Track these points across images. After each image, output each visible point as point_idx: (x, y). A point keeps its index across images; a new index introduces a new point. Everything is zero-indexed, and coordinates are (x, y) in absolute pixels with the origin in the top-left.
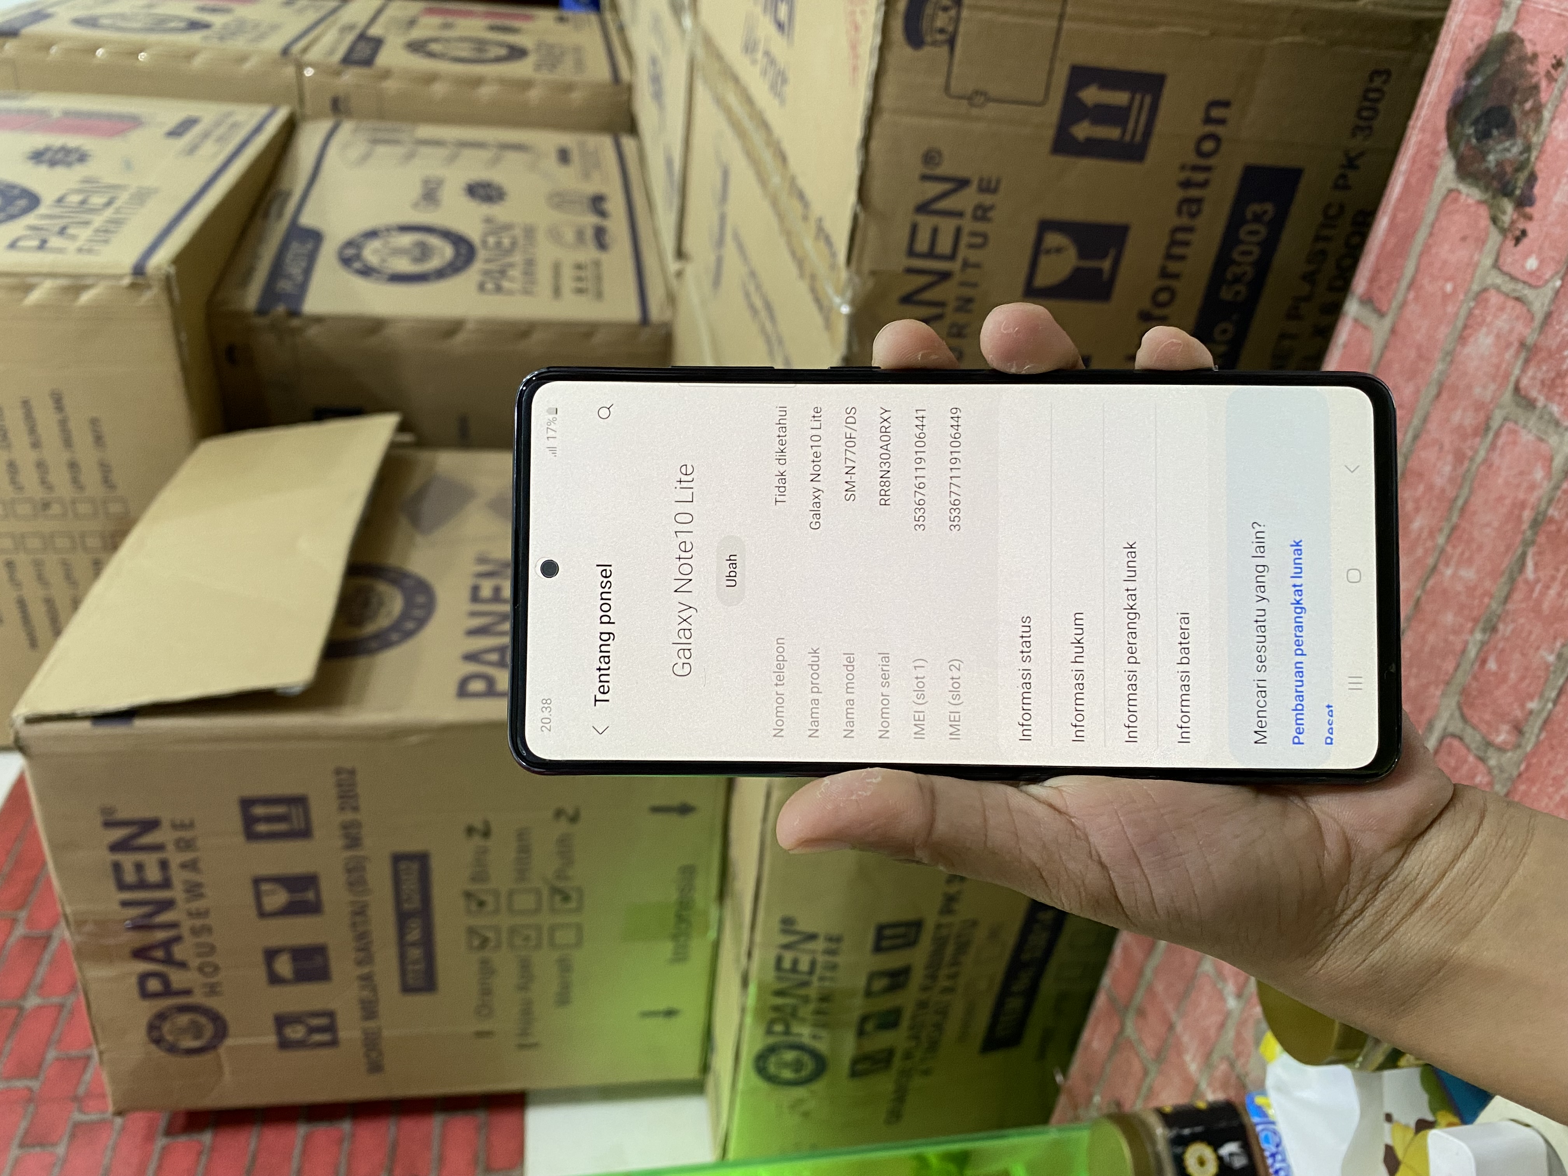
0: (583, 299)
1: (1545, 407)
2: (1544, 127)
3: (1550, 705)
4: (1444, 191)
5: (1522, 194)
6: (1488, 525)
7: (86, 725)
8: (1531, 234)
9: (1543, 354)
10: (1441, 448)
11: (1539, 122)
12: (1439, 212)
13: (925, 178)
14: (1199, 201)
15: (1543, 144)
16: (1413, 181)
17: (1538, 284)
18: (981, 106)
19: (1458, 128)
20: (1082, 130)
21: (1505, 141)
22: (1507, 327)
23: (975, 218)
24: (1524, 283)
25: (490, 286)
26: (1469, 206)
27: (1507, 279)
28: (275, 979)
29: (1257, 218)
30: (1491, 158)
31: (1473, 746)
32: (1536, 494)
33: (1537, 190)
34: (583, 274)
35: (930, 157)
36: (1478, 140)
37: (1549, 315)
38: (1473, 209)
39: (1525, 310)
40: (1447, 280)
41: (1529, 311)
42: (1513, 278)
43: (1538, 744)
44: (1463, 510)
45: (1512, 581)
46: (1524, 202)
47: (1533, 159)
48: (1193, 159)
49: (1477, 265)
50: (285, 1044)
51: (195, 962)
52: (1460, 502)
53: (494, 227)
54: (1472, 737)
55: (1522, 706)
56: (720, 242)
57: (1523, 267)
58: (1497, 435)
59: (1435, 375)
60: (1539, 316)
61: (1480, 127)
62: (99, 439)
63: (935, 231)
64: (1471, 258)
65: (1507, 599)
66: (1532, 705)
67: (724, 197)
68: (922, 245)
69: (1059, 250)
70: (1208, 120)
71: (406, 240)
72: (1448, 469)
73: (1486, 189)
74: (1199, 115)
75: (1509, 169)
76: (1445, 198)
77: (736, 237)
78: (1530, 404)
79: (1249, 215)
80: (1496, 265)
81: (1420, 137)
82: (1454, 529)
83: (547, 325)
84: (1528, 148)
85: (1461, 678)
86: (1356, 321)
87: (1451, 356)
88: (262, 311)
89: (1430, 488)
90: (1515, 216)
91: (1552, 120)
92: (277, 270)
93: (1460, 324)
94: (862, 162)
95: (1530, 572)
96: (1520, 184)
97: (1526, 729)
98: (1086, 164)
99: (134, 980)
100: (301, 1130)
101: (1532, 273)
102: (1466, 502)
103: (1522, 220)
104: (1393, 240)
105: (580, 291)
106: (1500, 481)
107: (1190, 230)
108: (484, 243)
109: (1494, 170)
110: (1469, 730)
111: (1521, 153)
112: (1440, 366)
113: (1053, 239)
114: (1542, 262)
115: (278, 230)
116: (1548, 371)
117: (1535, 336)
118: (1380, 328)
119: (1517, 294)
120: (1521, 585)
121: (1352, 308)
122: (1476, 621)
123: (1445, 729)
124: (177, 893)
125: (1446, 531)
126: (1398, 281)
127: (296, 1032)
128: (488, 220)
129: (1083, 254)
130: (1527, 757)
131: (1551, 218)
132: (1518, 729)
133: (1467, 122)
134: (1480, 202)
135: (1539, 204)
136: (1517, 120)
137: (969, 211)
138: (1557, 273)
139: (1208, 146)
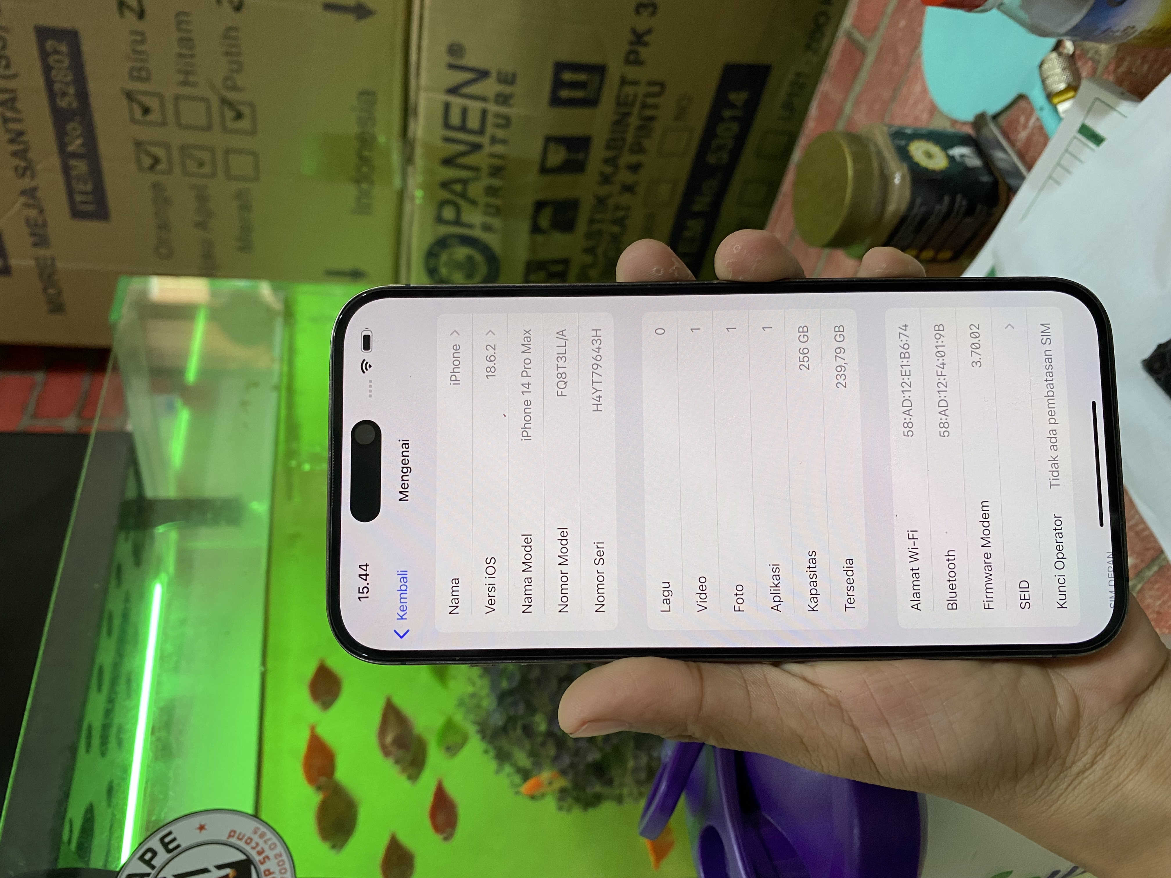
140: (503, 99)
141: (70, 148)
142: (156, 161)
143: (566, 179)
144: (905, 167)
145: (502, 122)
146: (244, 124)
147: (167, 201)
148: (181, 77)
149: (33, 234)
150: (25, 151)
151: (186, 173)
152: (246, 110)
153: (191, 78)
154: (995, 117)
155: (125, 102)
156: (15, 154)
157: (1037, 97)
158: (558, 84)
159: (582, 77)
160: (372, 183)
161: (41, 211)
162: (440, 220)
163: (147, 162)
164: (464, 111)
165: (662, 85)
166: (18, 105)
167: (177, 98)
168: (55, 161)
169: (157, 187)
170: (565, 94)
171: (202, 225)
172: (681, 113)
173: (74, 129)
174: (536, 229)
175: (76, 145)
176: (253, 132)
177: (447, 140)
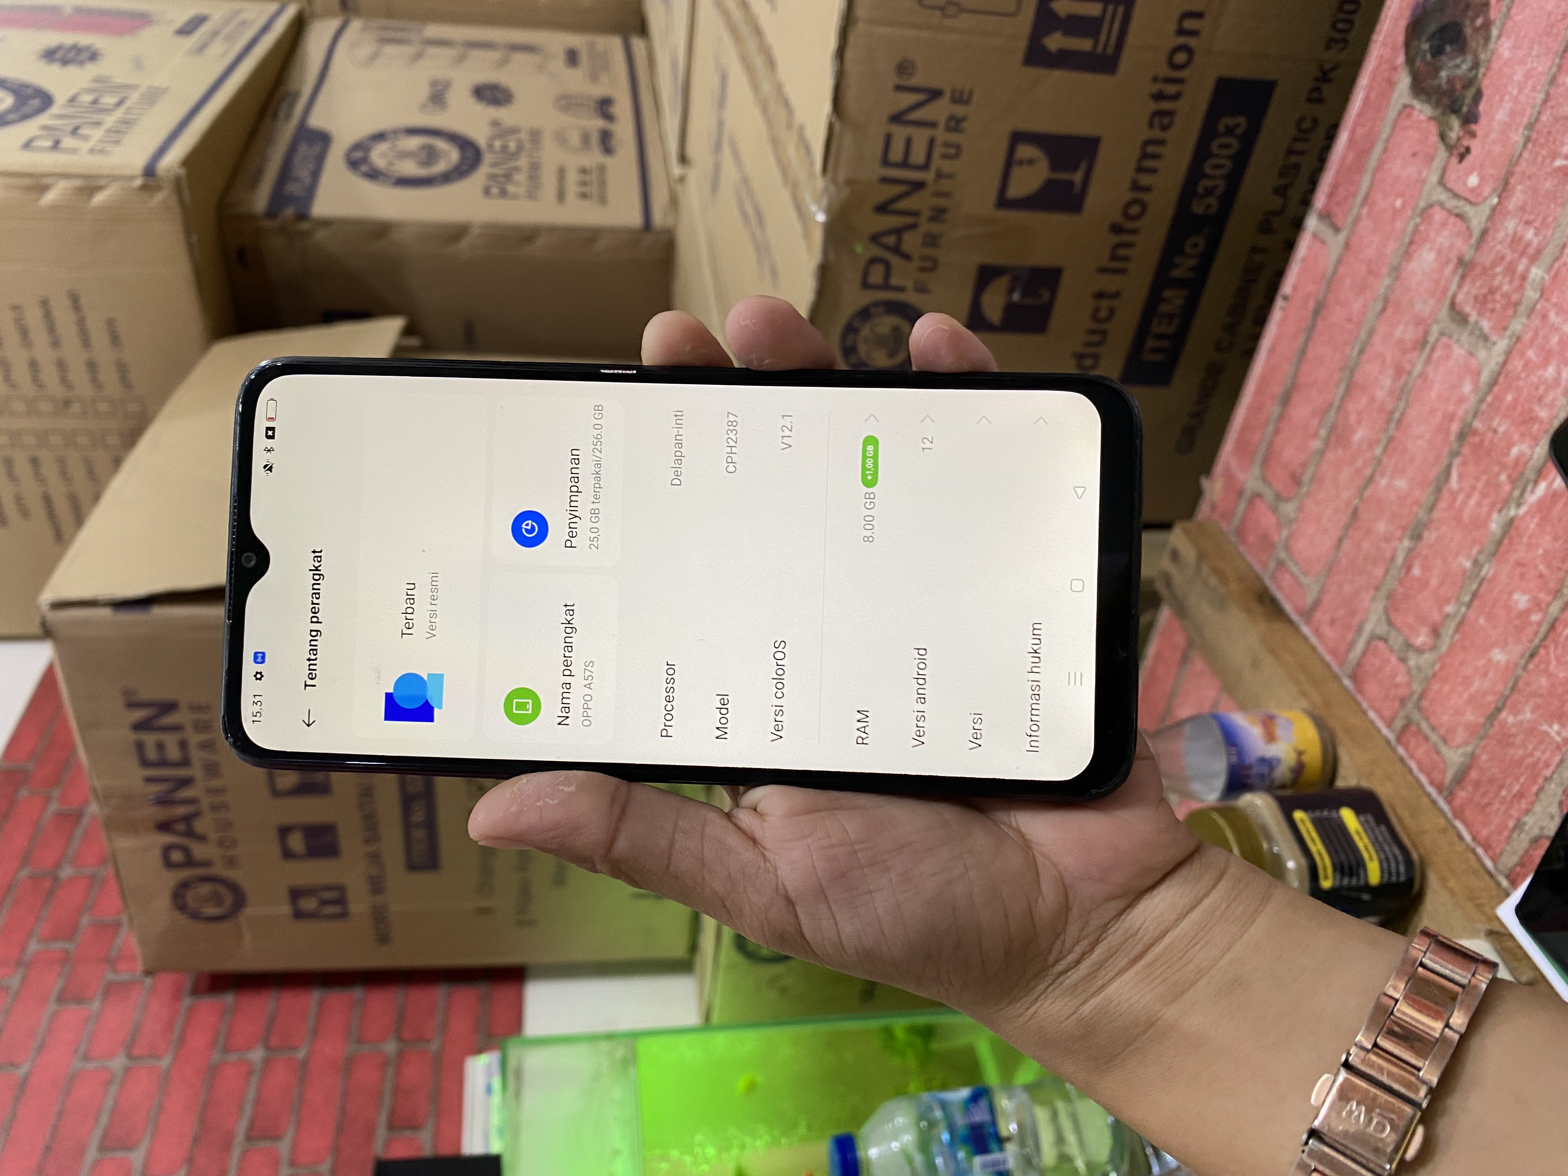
0: (587, 203)
1: (1476, 322)
2: (1491, 45)
3: (1463, 609)
4: (1399, 107)
5: (1469, 111)
6: (1421, 437)
7: (106, 612)
8: (1474, 151)
9: (1478, 270)
10: (1383, 362)
11: (1487, 38)
12: (1394, 127)
13: (899, 88)
14: (1170, 114)
15: (1489, 61)
16: (1373, 96)
17: (1480, 200)
18: (953, 17)
19: (1416, 43)
20: (1055, 42)
21: (1456, 57)
22: (1447, 244)
23: (949, 129)
24: (1466, 199)
25: (495, 190)
26: (1421, 122)
27: (1450, 195)
28: (288, 854)
29: (1230, 131)
30: (1443, 74)
31: (1396, 647)
32: (1465, 406)
33: (1482, 107)
34: (587, 178)
35: (904, 68)
36: (1433, 56)
37: (1484, 233)
38: (1424, 125)
39: (1464, 226)
40: (1397, 197)
41: (1468, 228)
42: (1456, 196)
43: (1451, 646)
44: (1399, 422)
45: (1439, 490)
46: (1470, 119)
47: (1480, 75)
48: (1164, 71)
49: (1424, 181)
50: (299, 915)
51: (213, 836)
52: (1397, 415)
53: (500, 130)
54: (1396, 640)
55: (1440, 609)
56: (718, 148)
57: (1465, 183)
58: (1433, 350)
59: (1382, 290)
60: (1476, 233)
61: (1435, 42)
62: (115, 339)
63: (909, 142)
64: (1420, 173)
65: (1431, 509)
66: (1449, 609)
67: (721, 102)
68: (896, 154)
69: (1030, 162)
70: (1181, 32)
71: (414, 143)
72: (1387, 382)
73: (1437, 105)
74: (1173, 27)
75: (1458, 86)
76: (1400, 114)
77: (733, 144)
78: (1461, 319)
79: (1221, 128)
80: (1442, 182)
81: (1381, 52)
82: (1391, 439)
83: (552, 230)
84: (1476, 65)
85: (1390, 583)
86: (1315, 236)
87: (1397, 271)
88: (271, 213)
89: (1372, 400)
90: (1461, 133)
91: (1499, 36)
92: (285, 173)
93: (1407, 239)
94: (837, 72)
95: (1454, 482)
96: (1468, 100)
97: (1442, 631)
98: (1057, 75)
99: (157, 853)
100: (315, 996)
101: (1472, 190)
102: (1403, 414)
103: (1467, 137)
104: (1351, 156)
105: (584, 196)
106: (1433, 394)
107: (1161, 142)
108: (491, 146)
109: (1445, 87)
110: (1393, 633)
111: (1470, 70)
112: (1387, 282)
113: (1025, 151)
114: (1482, 179)
115: (287, 131)
116: (1481, 287)
117: (1473, 253)
118: (1335, 243)
119: (1456, 211)
120: (1445, 494)
121: (1312, 223)
122: (1404, 529)
123: (1373, 631)
124: (196, 771)
125: (1384, 443)
126: (1354, 195)
127: (309, 904)
128: (495, 123)
129: (1055, 166)
130: (1441, 658)
131: (1493, 136)
132: (1435, 632)
133: (1424, 39)
134: (1431, 118)
135: (1483, 121)
136: (1468, 36)
137: (942, 121)
138: (1495, 190)
139: (1181, 58)
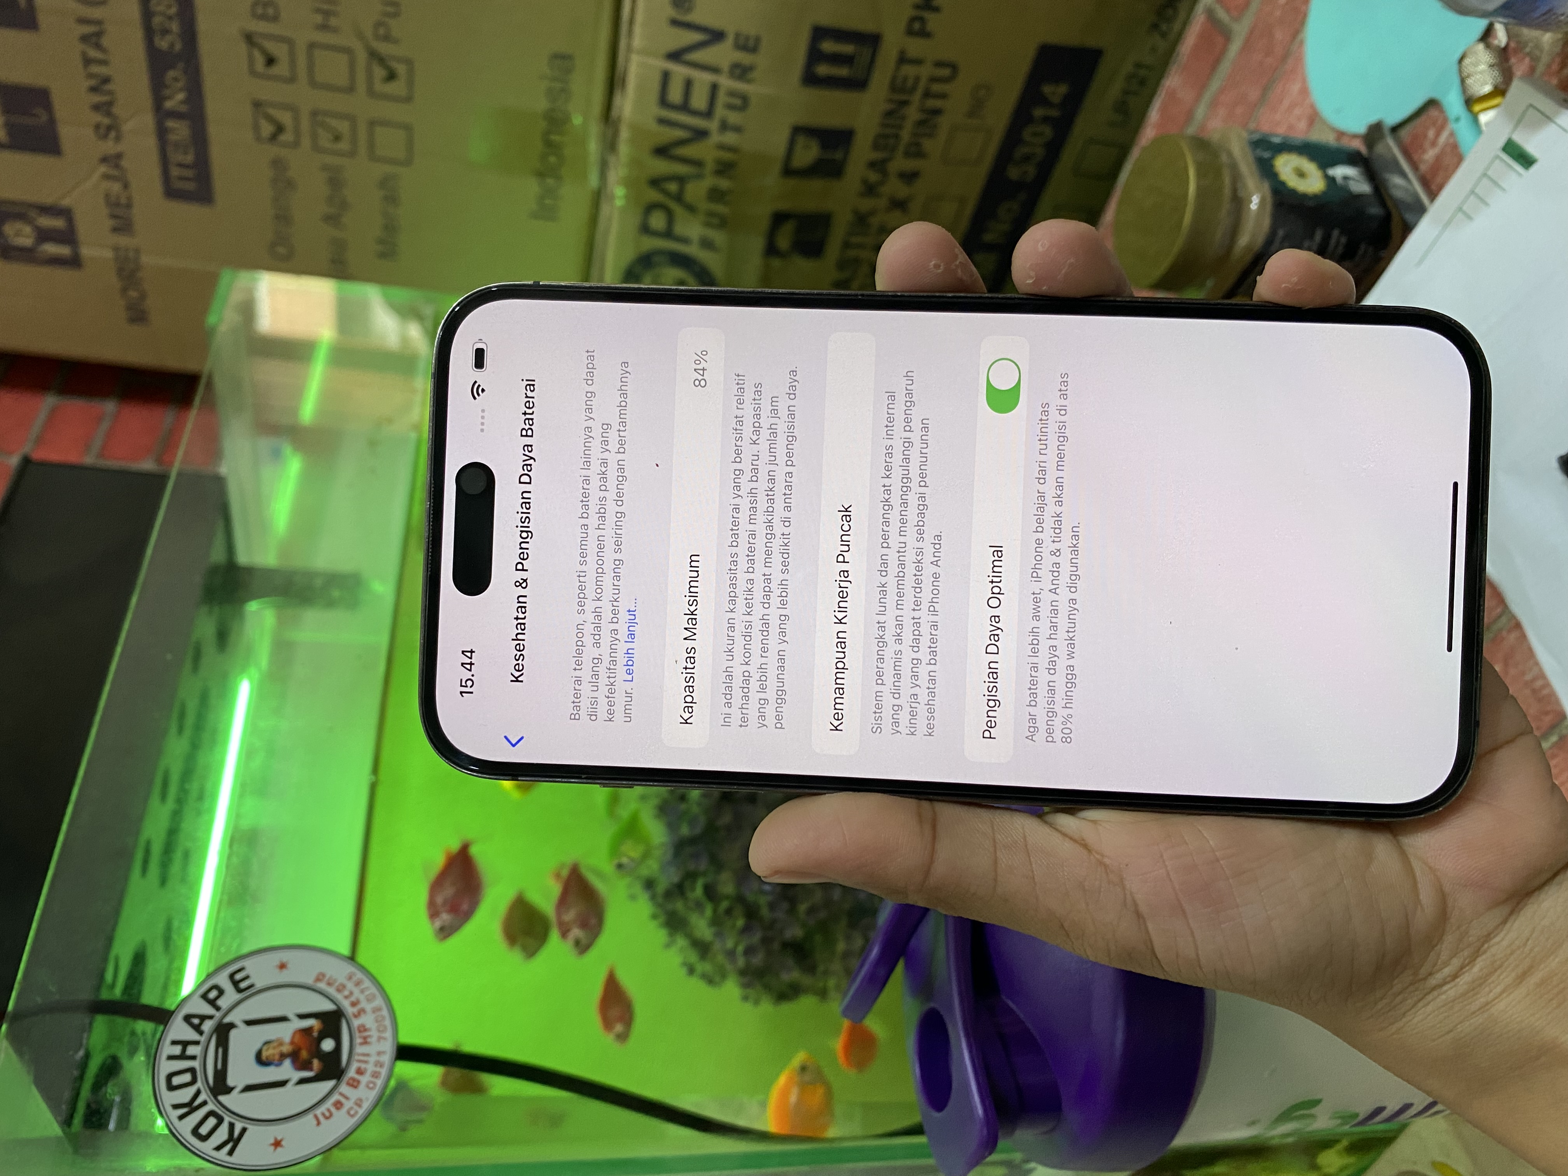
140: (741, 72)
141: (169, 104)
142: (280, 129)
143: (816, 184)
144: (1266, 187)
145: (738, 102)
146: (397, 88)
147: (290, 184)
148: (319, 19)
149: (114, 216)
150: (110, 104)
151: (316, 148)
152: (401, 69)
153: (333, 21)
154: (1395, 129)
155: (243, 47)
156: (96, 108)
157: (1453, 103)
158: (815, 56)
159: (847, 49)
160: (559, 178)
161: (126, 186)
162: (645, 229)
163: (267, 129)
164: (688, 84)
165: (954, 67)
166: (105, 42)
167: (312, 46)
168: (148, 120)
169: (278, 164)
170: (823, 70)
171: (332, 219)
172: (976, 108)
173: (176, 79)
174: (771, 250)
175: (176, 100)
176: (409, 99)
177: (662, 121)
